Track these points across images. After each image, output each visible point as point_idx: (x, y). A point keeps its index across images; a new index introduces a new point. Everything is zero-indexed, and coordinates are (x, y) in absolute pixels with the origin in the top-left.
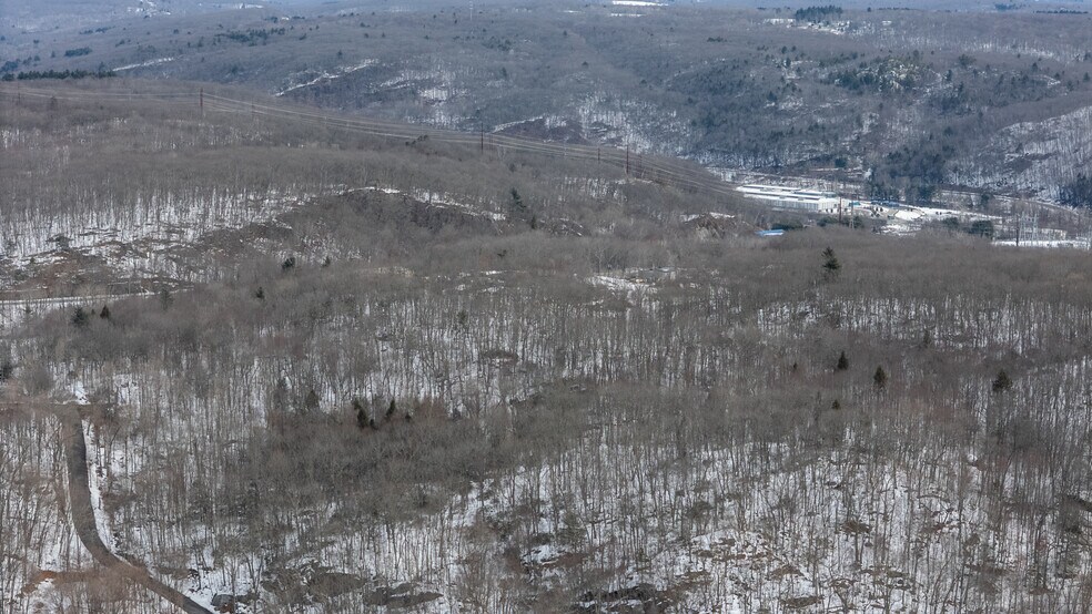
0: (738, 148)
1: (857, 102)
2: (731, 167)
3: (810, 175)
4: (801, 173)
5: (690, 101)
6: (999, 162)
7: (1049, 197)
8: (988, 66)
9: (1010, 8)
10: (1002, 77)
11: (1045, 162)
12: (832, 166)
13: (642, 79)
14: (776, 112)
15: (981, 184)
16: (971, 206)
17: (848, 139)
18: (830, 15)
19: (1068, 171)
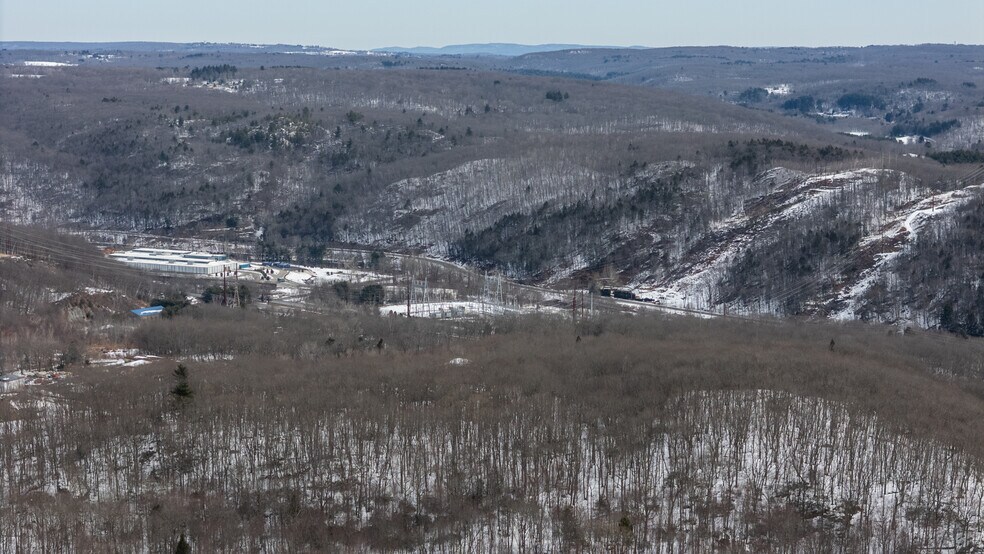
0: (129, 210)
1: (248, 160)
2: (122, 229)
3: (202, 236)
4: (192, 234)
5: (82, 162)
6: (388, 219)
7: (437, 255)
8: (375, 122)
9: (395, 64)
10: (389, 133)
11: (433, 218)
12: (222, 227)
13: (34, 140)
14: (168, 172)
15: (371, 240)
16: (362, 265)
17: (239, 198)
18: (225, 74)
19: (456, 227)
